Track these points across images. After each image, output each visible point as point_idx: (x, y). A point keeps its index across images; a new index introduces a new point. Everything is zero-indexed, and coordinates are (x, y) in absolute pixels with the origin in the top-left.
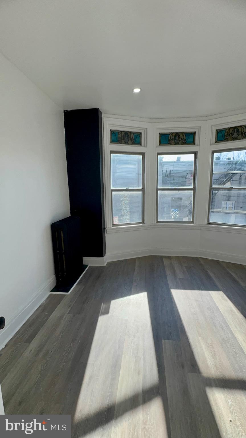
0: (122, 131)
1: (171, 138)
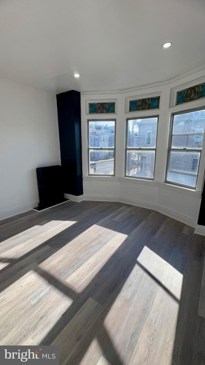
0: (99, 103)
1: (139, 105)
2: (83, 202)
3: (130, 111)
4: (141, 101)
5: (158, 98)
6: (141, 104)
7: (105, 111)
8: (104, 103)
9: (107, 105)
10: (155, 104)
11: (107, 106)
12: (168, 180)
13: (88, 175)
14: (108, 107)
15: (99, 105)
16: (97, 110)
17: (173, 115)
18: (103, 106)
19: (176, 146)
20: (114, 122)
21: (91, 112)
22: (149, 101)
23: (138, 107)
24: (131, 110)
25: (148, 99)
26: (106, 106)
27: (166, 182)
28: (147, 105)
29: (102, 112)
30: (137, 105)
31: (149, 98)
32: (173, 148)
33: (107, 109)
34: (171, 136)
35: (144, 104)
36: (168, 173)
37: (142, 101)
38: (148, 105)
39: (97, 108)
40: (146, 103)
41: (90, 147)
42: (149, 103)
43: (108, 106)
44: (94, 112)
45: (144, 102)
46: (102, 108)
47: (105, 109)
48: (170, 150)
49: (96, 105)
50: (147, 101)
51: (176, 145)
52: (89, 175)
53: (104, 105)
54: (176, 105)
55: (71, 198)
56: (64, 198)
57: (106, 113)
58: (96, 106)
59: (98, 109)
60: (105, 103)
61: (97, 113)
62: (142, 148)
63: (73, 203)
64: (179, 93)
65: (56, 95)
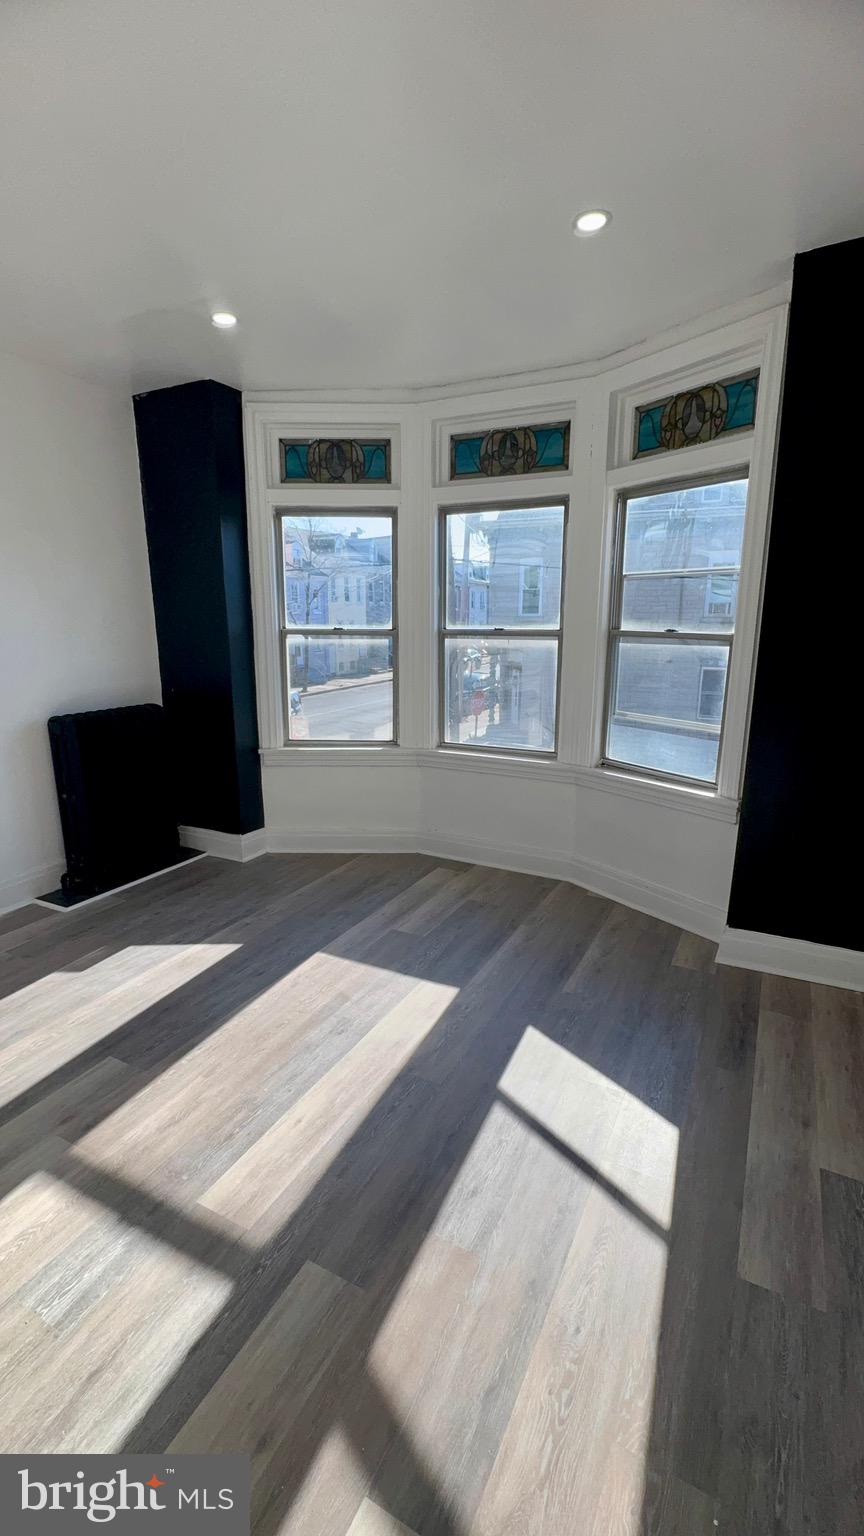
0: (321, 441)
1: (490, 452)
2: (267, 859)
3: (452, 477)
4: (498, 437)
5: (564, 430)
6: (496, 448)
7: (348, 474)
8: (343, 441)
9: (358, 448)
10: (553, 452)
11: (358, 454)
12: (611, 755)
13: (285, 745)
14: (361, 459)
15: (324, 447)
16: (314, 470)
17: (623, 496)
18: (341, 452)
19: (639, 619)
20: (389, 521)
21: (289, 476)
22: (527, 441)
23: (486, 463)
24: (455, 474)
25: (525, 430)
26: (354, 452)
27: (606, 764)
28: (521, 453)
29: (337, 479)
30: (482, 453)
31: (528, 428)
32: (625, 626)
33: (358, 464)
34: (618, 579)
35: (508, 452)
36: (612, 728)
37: (500, 436)
38: (523, 455)
39: (317, 460)
40: (515, 446)
41: (289, 626)
42: (527, 447)
43: (360, 452)
44: (303, 477)
45: (508, 444)
46: (336, 460)
47: (348, 464)
48: (614, 635)
49: (310, 446)
50: (521, 438)
51: (638, 617)
52: (288, 743)
53: (346, 448)
54: (634, 459)
55: (212, 843)
56: (182, 843)
57: (354, 482)
58: (312, 450)
59: (321, 466)
60: (350, 442)
61: (316, 482)
62: (507, 628)
63: (221, 868)
64: (644, 413)
65: (134, 397)
